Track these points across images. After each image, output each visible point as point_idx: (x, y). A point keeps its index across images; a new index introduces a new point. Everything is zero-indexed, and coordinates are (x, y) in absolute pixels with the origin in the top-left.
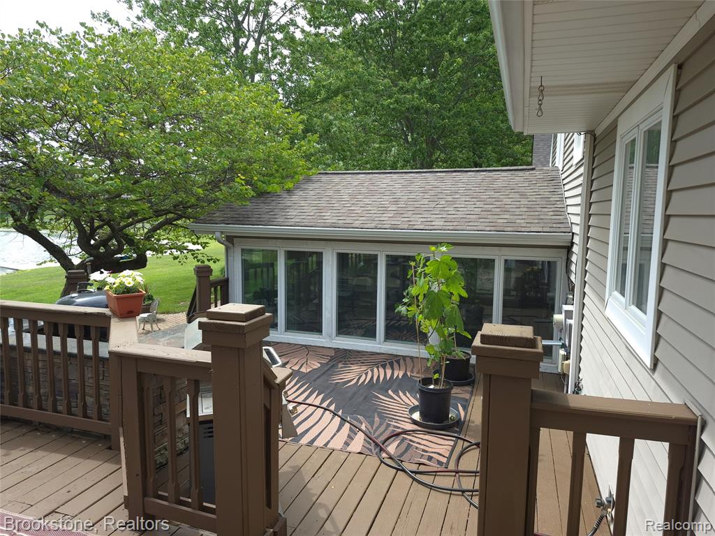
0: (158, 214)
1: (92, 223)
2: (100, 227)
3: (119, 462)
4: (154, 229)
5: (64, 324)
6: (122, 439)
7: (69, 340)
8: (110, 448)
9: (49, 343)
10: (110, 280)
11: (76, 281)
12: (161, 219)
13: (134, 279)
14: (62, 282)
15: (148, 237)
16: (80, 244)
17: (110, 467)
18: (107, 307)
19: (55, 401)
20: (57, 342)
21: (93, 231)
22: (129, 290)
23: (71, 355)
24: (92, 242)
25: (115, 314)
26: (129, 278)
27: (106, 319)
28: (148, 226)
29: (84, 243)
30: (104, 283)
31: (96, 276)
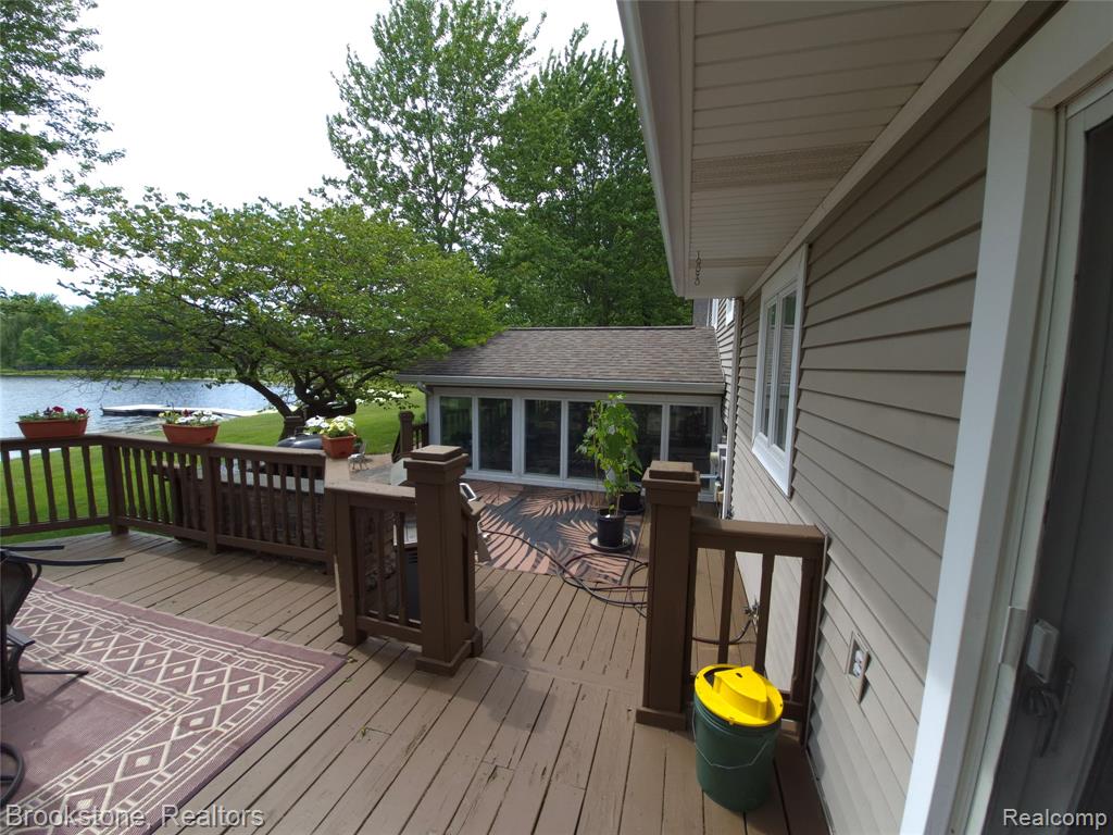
0: (365, 366)
1: (308, 374)
2: (315, 378)
3: (334, 585)
4: (363, 380)
5: (284, 465)
6: (336, 565)
7: (288, 478)
8: (325, 573)
9: (270, 481)
10: (325, 425)
11: (294, 425)
12: (369, 371)
13: (346, 424)
14: (280, 426)
15: (357, 386)
16: (296, 393)
17: (325, 590)
18: (321, 448)
19: (276, 533)
20: (277, 480)
21: (309, 381)
22: (341, 434)
23: (290, 492)
24: (308, 391)
25: (329, 455)
26: (341, 423)
27: (321, 459)
28: (357, 377)
29: (300, 392)
30: (319, 428)
31: (312, 422)
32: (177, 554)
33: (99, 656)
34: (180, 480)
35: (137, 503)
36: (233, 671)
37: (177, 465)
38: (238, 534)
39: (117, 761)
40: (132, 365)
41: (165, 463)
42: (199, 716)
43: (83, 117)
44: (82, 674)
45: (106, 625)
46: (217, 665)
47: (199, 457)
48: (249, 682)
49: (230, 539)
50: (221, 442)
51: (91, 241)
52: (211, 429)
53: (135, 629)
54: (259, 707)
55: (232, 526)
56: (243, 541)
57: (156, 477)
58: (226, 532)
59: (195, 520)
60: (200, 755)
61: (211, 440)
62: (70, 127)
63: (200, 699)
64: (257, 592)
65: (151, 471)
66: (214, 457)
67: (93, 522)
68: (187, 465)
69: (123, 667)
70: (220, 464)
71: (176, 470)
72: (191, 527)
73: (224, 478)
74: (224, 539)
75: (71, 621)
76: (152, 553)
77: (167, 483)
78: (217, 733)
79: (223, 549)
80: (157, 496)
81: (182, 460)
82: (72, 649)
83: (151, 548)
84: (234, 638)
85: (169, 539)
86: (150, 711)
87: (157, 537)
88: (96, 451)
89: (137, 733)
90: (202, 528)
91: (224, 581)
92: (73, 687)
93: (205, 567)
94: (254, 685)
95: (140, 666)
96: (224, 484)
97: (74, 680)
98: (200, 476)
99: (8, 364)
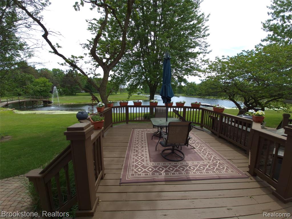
0: (271, 96)
1: (249, 98)
2: (251, 99)
3: (248, 157)
4: (269, 101)
5: (240, 121)
6: (250, 152)
8: (246, 153)
9: (235, 125)
10: (255, 112)
11: (242, 112)
12: (272, 98)
13: (262, 113)
14: (238, 112)
15: (266, 103)
16: (244, 103)
17: (245, 158)
18: (252, 119)
19: (233, 138)
20: (237, 125)
21: (249, 100)
22: (259, 115)
23: (240, 129)
24: (248, 103)
25: (254, 121)
26: (260, 112)
27: (252, 122)
28: (267, 100)
29: (245, 103)
30: (252, 113)
31: (250, 111)
32: (211, 135)
33: (197, 147)
34: (214, 119)
35: (207, 123)
36: (219, 163)
37: (214, 116)
38: (224, 135)
39: (198, 165)
41: (212, 115)
42: (212, 167)
43: (205, 45)
44: (194, 148)
45: (198, 142)
46: (217, 160)
47: (219, 115)
48: (223, 167)
49: (222, 135)
50: (224, 113)
51: (204, 71)
52: (223, 109)
53: (203, 145)
54: (223, 173)
55: (223, 133)
56: (225, 137)
57: (210, 118)
58: (222, 133)
59: (216, 129)
60: (211, 174)
61: (222, 112)
62: (203, 48)
63: (213, 164)
64: (227, 150)
65: (209, 116)
66: (222, 116)
67: (198, 124)
68: (216, 116)
69: (201, 150)
70: (223, 118)
71: (214, 117)
72: (214, 130)
74: (221, 135)
75: (194, 139)
77: (211, 120)
78: (215, 172)
79: (220, 137)
80: (209, 123)
81: (215, 116)
82: (193, 144)
83: (206, 132)
84: (221, 156)
85: (209, 131)
86: (204, 160)
87: (207, 130)
88: (201, 111)
89: (201, 163)
90: (216, 131)
91: (219, 144)
92: (193, 149)
93: (216, 139)
94: (224, 168)
95: (203, 152)
96: (223, 122)
97: (193, 148)
98: (218, 119)
99: (187, 95)
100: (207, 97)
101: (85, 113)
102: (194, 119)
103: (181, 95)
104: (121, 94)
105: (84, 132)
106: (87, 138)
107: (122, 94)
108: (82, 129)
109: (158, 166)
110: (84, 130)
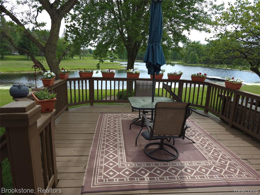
19: (253, 128)
32: (219, 123)
33: (198, 140)
34: (226, 100)
35: (215, 106)
36: (230, 163)
37: (226, 95)
38: (240, 123)
39: (198, 166)
40: (217, 63)
41: (223, 94)
42: (219, 169)
44: (194, 143)
45: (200, 134)
46: (226, 159)
47: (233, 94)
48: (234, 169)
49: (236, 124)
50: (242, 90)
52: (240, 85)
53: (206, 138)
54: (235, 178)
55: (238, 120)
56: (241, 127)
57: (219, 98)
58: (236, 121)
59: (227, 114)
60: (217, 179)
61: (239, 88)
63: (220, 165)
64: (242, 145)
65: (219, 95)
66: (239, 94)
67: (201, 106)
68: (229, 96)
69: (203, 146)
70: (239, 98)
71: (225, 97)
72: (225, 116)
73: (240, 103)
74: (234, 124)
75: (193, 129)
76: (213, 120)
77: (222, 100)
78: (222, 176)
79: (233, 127)
80: (218, 105)
82: (193, 136)
83: (213, 119)
84: (232, 155)
85: (218, 118)
86: (207, 160)
87: (215, 116)
89: (203, 163)
90: (228, 118)
91: (232, 137)
92: (191, 144)
93: (227, 130)
94: (235, 171)
95: (206, 148)
96: (240, 105)
97: (192, 143)
98: (232, 100)
99: (186, 62)
100: (218, 66)
101: (23, 88)
102: (195, 99)
103: (177, 63)
104: (80, 58)
105: (27, 115)
106: (31, 123)
107: (82, 58)
108: (23, 110)
109: (140, 168)
110: (26, 112)
